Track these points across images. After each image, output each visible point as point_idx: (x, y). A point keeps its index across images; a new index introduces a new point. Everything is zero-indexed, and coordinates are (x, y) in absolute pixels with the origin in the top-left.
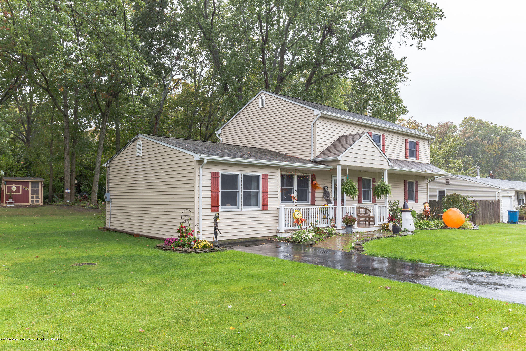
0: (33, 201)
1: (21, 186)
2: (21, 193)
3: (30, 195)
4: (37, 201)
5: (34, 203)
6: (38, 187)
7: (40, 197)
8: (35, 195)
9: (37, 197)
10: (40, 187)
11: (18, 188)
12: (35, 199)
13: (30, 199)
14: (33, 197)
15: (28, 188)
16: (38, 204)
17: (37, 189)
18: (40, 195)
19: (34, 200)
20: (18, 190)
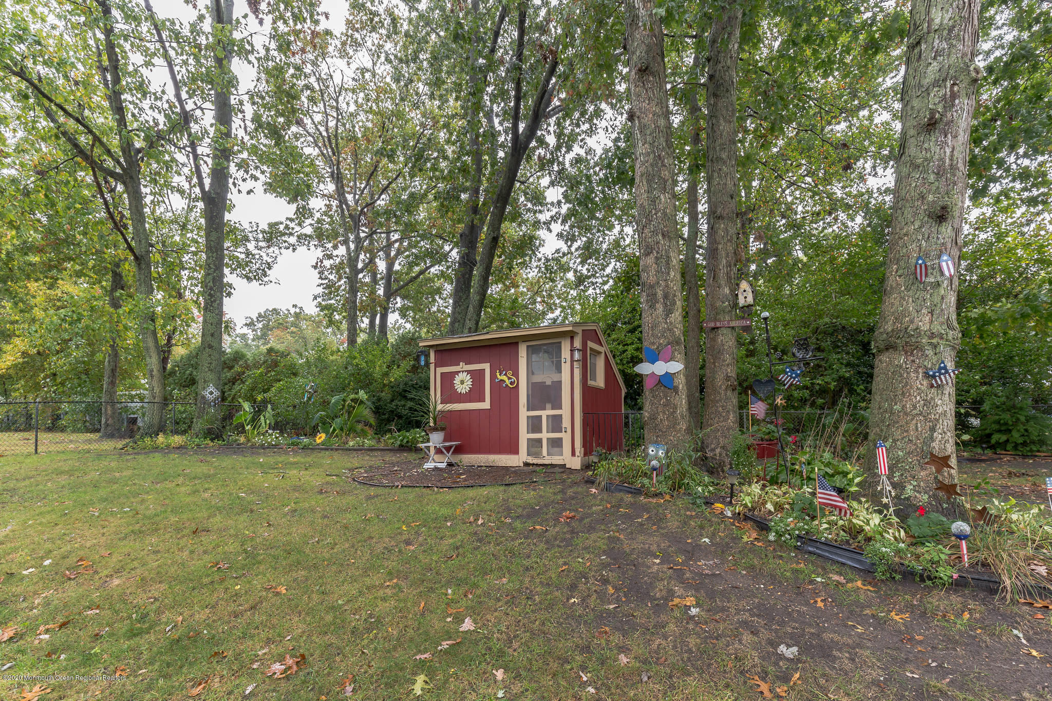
0: (535, 445)
1: (486, 367)
2: (486, 405)
3: (524, 414)
4: (556, 444)
5: (538, 455)
6: (559, 369)
7: (566, 423)
8: (544, 414)
9: (556, 423)
10: (566, 368)
11: (477, 377)
12: (545, 435)
13: (524, 436)
14: (535, 424)
15: (516, 374)
16: (556, 460)
17: (556, 378)
18: (565, 412)
19: (539, 441)
20: (476, 394)
